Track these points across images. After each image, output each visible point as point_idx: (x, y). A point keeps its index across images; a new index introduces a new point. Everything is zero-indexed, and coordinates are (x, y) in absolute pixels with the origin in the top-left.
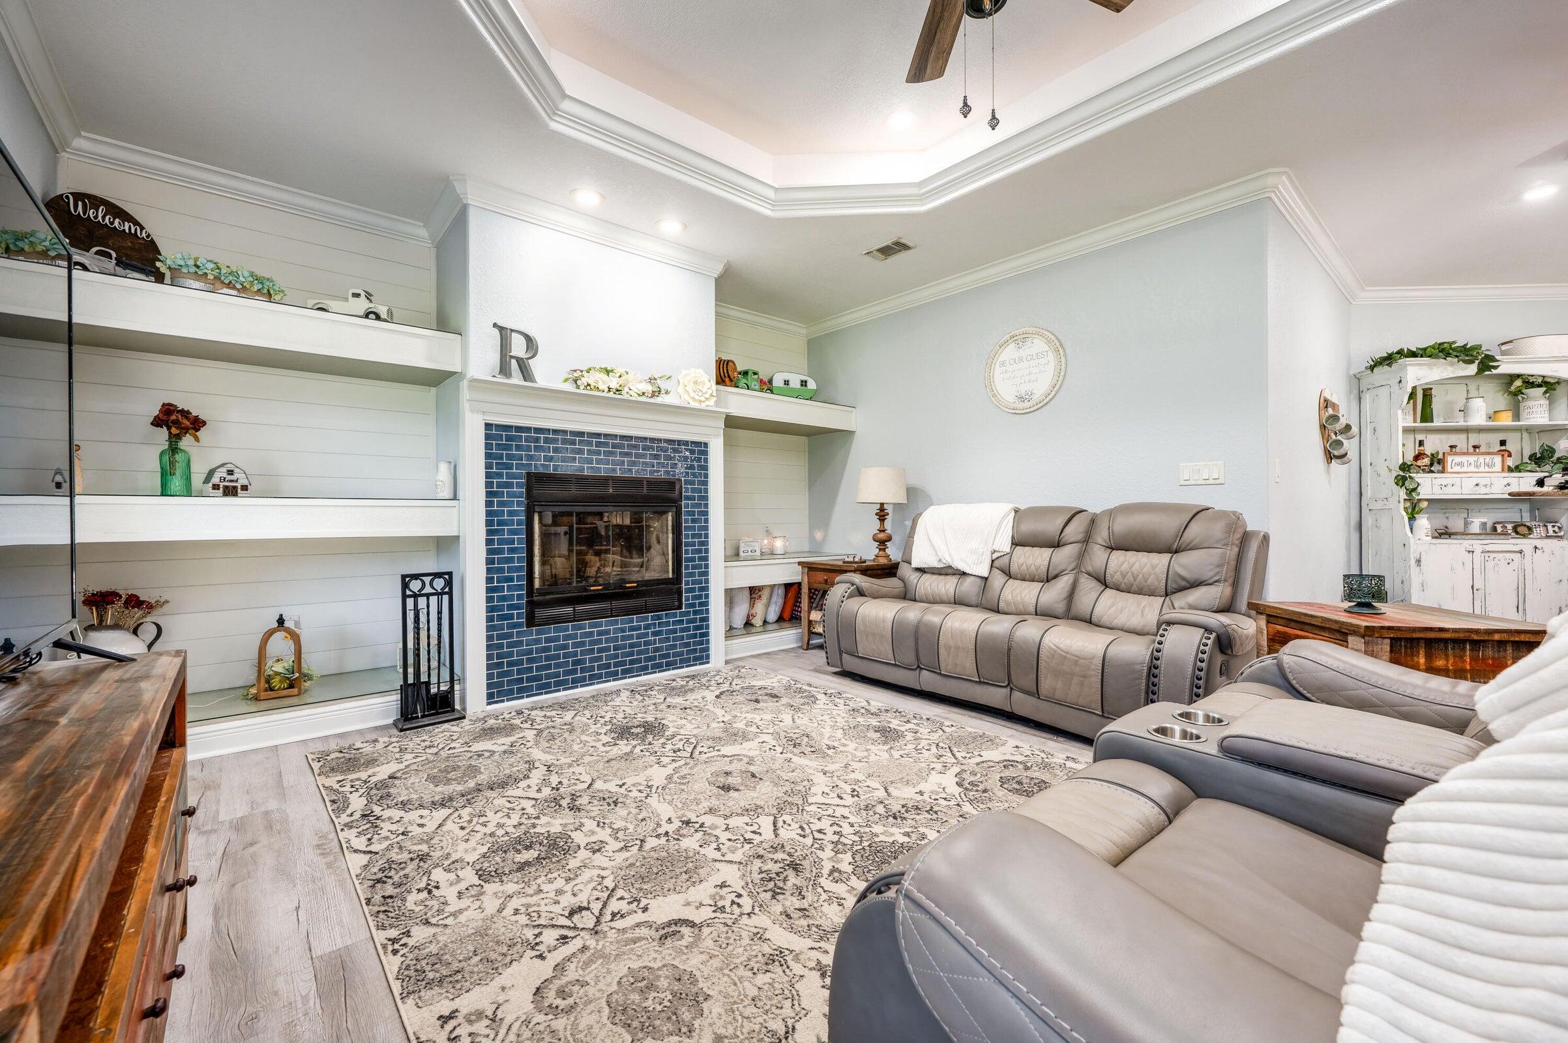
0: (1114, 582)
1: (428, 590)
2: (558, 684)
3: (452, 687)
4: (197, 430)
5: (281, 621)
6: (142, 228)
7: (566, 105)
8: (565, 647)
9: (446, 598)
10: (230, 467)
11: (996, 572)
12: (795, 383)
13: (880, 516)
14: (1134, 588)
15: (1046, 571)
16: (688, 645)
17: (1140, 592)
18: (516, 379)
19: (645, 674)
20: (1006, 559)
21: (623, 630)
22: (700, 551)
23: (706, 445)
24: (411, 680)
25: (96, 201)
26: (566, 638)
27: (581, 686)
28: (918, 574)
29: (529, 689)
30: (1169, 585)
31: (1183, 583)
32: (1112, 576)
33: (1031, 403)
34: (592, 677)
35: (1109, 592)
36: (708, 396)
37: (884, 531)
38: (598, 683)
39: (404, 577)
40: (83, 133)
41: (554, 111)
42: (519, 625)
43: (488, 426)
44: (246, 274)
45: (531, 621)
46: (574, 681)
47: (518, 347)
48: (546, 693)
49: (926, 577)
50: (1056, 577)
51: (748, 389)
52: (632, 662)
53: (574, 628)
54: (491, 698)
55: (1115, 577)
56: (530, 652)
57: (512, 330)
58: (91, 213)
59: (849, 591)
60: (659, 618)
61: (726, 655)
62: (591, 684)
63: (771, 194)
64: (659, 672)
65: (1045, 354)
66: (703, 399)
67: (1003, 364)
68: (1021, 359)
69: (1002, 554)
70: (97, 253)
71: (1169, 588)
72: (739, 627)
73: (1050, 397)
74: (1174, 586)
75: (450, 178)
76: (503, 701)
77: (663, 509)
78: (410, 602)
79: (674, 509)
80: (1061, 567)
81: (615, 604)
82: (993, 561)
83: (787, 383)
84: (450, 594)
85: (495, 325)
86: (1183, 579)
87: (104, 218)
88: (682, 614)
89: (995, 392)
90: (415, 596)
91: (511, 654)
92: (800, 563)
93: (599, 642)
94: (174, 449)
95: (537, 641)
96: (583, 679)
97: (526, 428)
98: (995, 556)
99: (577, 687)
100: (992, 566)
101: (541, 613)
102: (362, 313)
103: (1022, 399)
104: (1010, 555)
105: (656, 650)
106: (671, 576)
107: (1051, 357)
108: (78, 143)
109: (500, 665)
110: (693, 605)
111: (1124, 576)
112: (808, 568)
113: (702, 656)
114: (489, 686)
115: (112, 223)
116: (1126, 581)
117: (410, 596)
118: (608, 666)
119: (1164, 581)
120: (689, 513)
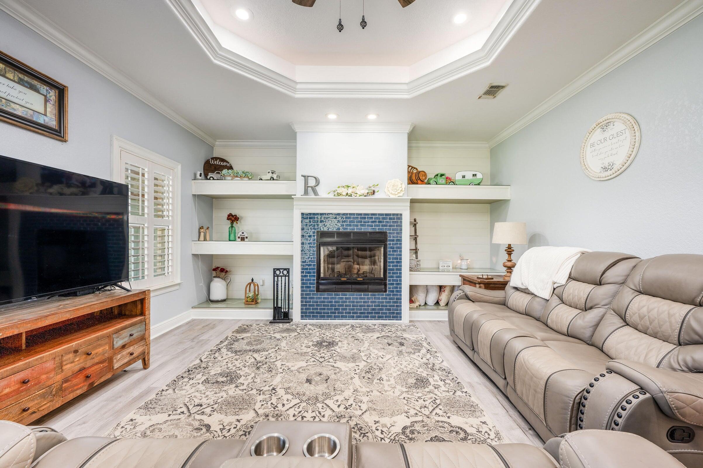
0: (632, 322)
1: (281, 274)
2: (328, 317)
3: (289, 310)
4: (238, 220)
5: (252, 280)
6: (228, 163)
7: (298, 86)
8: (331, 302)
9: (287, 278)
10: (243, 231)
11: (555, 297)
12: (469, 176)
13: (508, 252)
14: (650, 331)
15: (584, 303)
16: (389, 310)
17: (655, 335)
18: (312, 195)
19: (367, 320)
20: (561, 289)
21: (357, 298)
22: (397, 266)
23: (401, 215)
24: (275, 306)
25: (216, 159)
26: (332, 298)
27: (338, 319)
28: (513, 290)
29: (316, 316)
30: (682, 335)
31: (696, 338)
32: (631, 317)
33: (613, 171)
34: (342, 317)
35: (628, 330)
36: (399, 191)
37: (511, 261)
38: (345, 319)
39: (274, 269)
40: (217, 140)
41: (295, 90)
42: (314, 291)
43: (303, 214)
44: (241, 172)
45: (318, 290)
46: (335, 317)
47: (312, 182)
48: (323, 319)
49: (518, 293)
50: (591, 308)
51: (437, 184)
52: (361, 313)
53: (335, 295)
54: (302, 317)
55: (634, 317)
56: (317, 302)
57: (308, 177)
58: (215, 162)
59: (459, 295)
60: (374, 295)
61: (410, 318)
62: (342, 319)
63: (405, 87)
64: (374, 320)
65: (624, 132)
66: (396, 193)
67: (592, 145)
68: (605, 139)
69: (559, 285)
70: (216, 173)
71: (681, 338)
72: (431, 305)
73: (627, 165)
74: (687, 338)
75: (290, 124)
76: (307, 319)
77: (378, 246)
78: (276, 278)
79: (383, 245)
80: (595, 302)
81: (354, 286)
82: (554, 289)
83: (464, 177)
84: (289, 276)
85: (302, 176)
86: (697, 333)
87: (218, 163)
88: (386, 295)
89: (587, 166)
90: (278, 276)
91: (310, 302)
92: (460, 276)
93: (345, 302)
94: (232, 227)
95: (320, 298)
96: (339, 317)
97: (317, 213)
98: (555, 286)
99: (336, 319)
100: (553, 293)
101: (321, 287)
102: (269, 178)
103: (605, 169)
104: (564, 286)
105: (373, 309)
106: (382, 276)
107: (628, 134)
108: (217, 143)
109: (306, 305)
110: (393, 291)
111: (642, 318)
112: (464, 279)
113: (397, 316)
114: (302, 313)
115: (220, 164)
116: (642, 322)
117: (276, 276)
118: (350, 313)
119: (677, 331)
120: (391, 248)
